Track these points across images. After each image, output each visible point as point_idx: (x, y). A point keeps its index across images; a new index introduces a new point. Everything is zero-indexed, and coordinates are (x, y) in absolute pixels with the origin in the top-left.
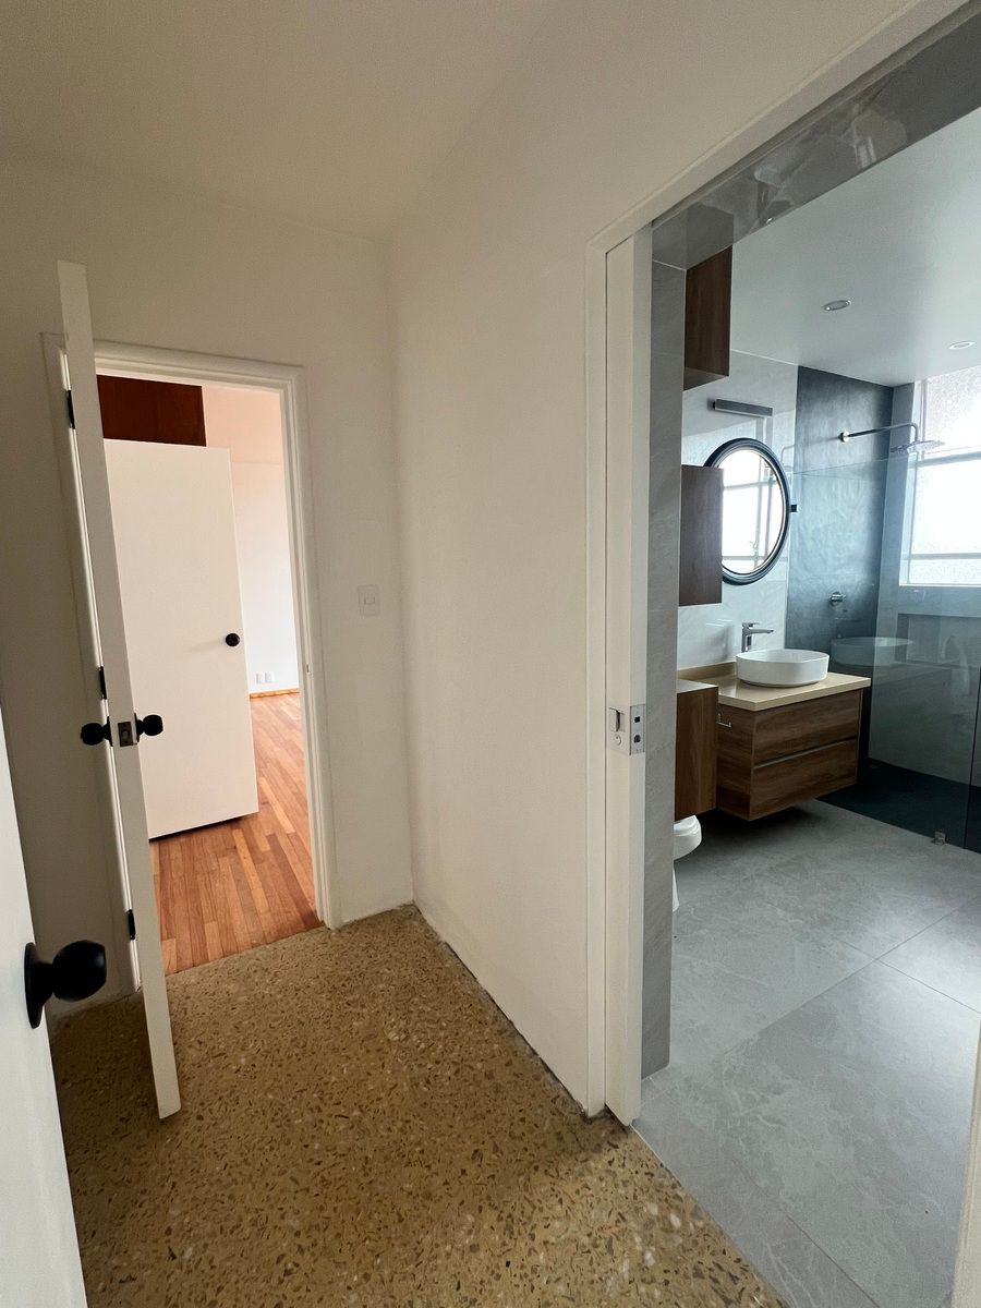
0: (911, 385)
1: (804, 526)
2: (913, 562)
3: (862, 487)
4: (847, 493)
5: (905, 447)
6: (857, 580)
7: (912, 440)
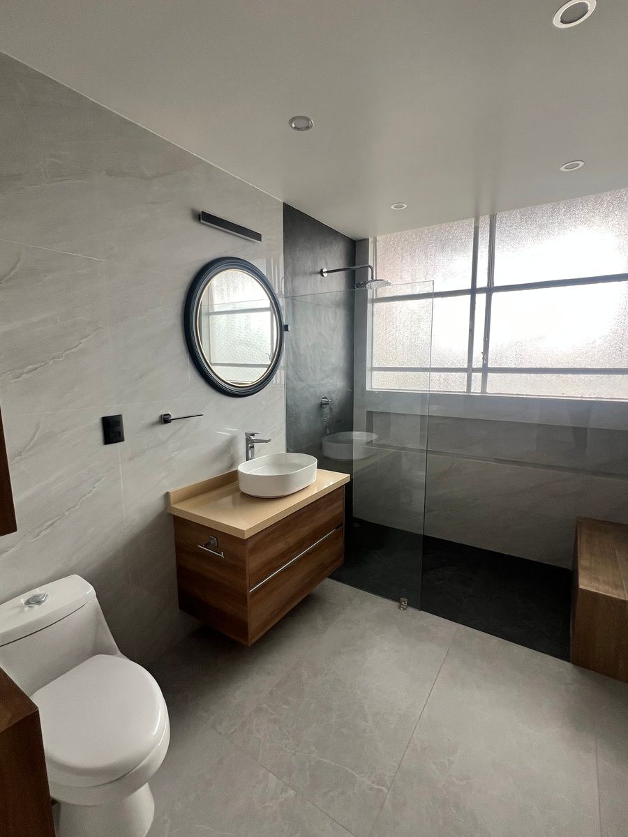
0: (366, 240)
1: (296, 343)
2: (375, 373)
3: (338, 315)
4: (328, 318)
5: (365, 284)
6: (339, 386)
7: (370, 279)
